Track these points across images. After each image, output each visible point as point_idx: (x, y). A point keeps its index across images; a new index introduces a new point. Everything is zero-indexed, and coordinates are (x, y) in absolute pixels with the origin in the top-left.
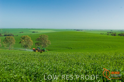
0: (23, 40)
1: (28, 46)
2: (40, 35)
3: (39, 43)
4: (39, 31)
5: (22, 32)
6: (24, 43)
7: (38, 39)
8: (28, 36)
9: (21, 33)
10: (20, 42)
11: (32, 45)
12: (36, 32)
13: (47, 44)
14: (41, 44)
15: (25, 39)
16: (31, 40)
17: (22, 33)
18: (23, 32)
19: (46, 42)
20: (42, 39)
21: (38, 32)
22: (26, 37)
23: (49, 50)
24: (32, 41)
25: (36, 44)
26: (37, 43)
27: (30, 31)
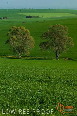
0: (14, 37)
1: (23, 50)
2: (51, 26)
3: (47, 43)
4: (40, 15)
5: (4, 18)
6: (17, 43)
7: (46, 35)
8: (24, 28)
9: (3, 20)
10: (8, 41)
11: (33, 46)
12: (34, 17)
13: (65, 46)
14: (52, 45)
15: (19, 33)
16: (30, 36)
17: (5, 20)
18: (6, 18)
19: (64, 40)
20: (55, 33)
21: (37, 17)
22: (20, 30)
23: (69, 59)
24: (32, 38)
25: (41, 45)
26: (43, 43)
27: (21, 15)
